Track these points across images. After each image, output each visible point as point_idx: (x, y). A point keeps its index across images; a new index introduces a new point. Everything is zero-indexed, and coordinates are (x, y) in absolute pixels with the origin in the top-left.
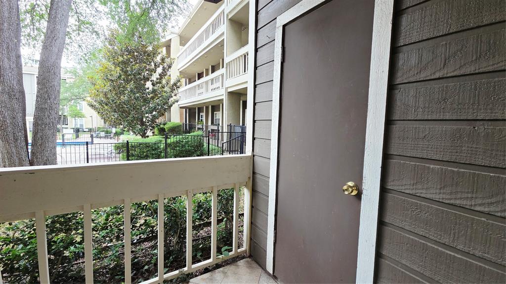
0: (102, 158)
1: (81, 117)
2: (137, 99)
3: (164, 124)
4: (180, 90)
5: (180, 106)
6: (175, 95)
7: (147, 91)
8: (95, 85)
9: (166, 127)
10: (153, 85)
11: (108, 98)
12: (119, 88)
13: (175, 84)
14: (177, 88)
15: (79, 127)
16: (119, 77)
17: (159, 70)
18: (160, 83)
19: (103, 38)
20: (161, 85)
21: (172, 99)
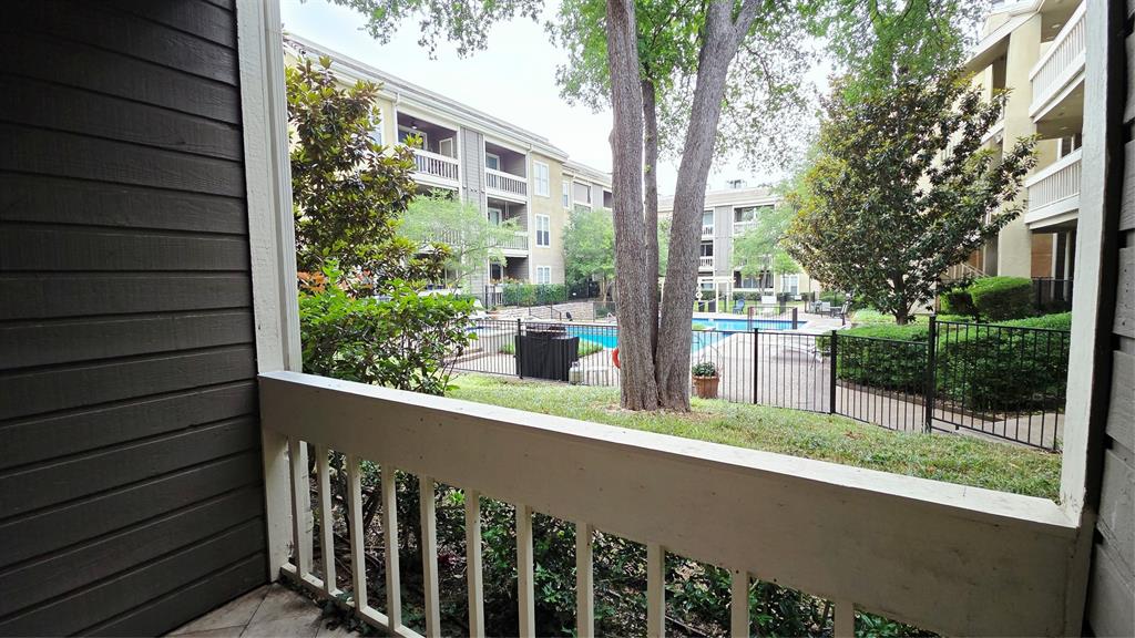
0: (795, 360)
1: (792, 272)
2: (883, 226)
3: (963, 285)
4: (1029, 179)
5: (1032, 227)
6: (1009, 198)
7: (918, 199)
8: (798, 208)
9: (972, 290)
10: (936, 181)
11: (820, 233)
12: (845, 205)
13: (1009, 166)
14: (1014, 176)
15: (790, 291)
16: (845, 182)
17: (957, 138)
18: (956, 171)
19: (815, 104)
20: (960, 176)
21: (997, 211)
